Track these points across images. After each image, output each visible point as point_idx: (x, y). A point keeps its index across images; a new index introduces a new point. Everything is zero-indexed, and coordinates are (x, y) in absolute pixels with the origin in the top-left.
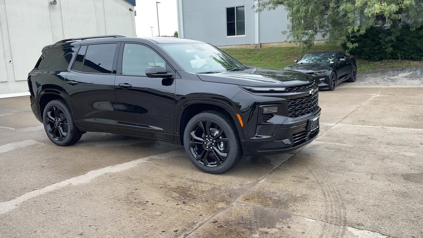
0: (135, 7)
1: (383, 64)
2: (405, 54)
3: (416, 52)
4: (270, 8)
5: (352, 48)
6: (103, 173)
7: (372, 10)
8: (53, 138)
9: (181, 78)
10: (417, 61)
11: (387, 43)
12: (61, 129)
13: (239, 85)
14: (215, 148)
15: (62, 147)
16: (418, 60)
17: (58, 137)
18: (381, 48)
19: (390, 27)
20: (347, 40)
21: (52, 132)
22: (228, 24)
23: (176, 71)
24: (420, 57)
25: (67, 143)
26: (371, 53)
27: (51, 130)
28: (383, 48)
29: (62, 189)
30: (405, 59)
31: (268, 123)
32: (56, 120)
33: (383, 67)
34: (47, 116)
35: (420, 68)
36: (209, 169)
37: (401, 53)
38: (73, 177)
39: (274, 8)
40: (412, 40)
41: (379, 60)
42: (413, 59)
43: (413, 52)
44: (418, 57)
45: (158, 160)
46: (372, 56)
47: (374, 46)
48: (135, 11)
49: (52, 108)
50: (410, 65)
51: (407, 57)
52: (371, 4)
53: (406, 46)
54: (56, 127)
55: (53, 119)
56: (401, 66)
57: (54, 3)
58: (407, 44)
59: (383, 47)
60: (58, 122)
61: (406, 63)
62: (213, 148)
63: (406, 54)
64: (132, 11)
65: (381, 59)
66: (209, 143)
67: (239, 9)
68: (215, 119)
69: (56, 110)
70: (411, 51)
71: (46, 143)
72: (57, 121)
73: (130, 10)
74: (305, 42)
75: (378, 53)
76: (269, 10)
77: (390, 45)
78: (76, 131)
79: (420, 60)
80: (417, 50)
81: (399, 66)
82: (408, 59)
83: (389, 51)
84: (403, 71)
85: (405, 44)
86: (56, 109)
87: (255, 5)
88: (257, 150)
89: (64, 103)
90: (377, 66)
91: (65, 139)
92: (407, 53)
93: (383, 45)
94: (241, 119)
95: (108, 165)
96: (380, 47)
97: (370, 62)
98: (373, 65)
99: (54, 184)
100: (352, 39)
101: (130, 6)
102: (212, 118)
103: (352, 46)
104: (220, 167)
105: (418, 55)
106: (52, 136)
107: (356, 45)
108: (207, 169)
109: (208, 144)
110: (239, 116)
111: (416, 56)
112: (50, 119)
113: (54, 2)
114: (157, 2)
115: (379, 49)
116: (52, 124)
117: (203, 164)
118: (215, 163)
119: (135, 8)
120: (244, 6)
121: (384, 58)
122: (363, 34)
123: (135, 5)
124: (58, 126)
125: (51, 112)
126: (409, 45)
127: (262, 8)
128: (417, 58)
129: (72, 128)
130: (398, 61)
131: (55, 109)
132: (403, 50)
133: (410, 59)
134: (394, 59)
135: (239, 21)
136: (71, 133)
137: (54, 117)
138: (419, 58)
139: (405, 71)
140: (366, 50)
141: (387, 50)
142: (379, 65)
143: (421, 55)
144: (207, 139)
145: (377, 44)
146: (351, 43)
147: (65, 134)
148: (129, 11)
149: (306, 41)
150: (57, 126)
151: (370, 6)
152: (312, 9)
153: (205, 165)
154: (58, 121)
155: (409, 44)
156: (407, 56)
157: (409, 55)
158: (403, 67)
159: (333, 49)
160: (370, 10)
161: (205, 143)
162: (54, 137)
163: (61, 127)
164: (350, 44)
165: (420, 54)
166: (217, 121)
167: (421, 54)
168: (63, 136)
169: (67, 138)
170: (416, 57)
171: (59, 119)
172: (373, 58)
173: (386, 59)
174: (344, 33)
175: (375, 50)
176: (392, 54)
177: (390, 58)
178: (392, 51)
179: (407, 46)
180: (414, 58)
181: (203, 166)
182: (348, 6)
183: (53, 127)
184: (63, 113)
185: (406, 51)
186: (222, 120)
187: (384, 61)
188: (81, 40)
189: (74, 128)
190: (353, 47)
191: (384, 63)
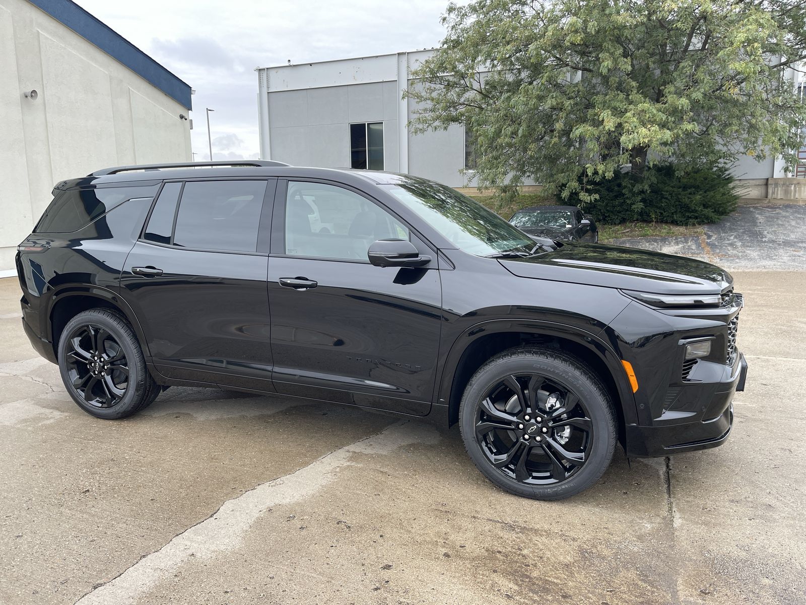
0: (190, 111)
1: (627, 230)
2: (661, 213)
3: (680, 212)
4: (436, 128)
5: (589, 202)
6: (261, 507)
7: (633, 137)
8: (84, 401)
9: (454, 268)
10: (680, 225)
11: (634, 194)
12: (108, 379)
13: (620, 289)
14: (550, 440)
15: (111, 422)
16: (683, 224)
17: (98, 399)
18: (625, 202)
19: (630, 169)
20: (580, 188)
21: (83, 387)
22: (353, 153)
23: (438, 251)
24: (687, 219)
25: (125, 412)
26: (607, 210)
27: (80, 381)
28: (628, 204)
29: (176, 579)
30: (663, 222)
31: (689, 380)
32: (96, 358)
33: (628, 236)
34: (70, 348)
35: (690, 239)
36: (531, 490)
37: (656, 212)
38: (186, 528)
39: (445, 128)
40: (673, 191)
41: (620, 224)
42: (675, 223)
43: (675, 212)
44: (683, 219)
45: (371, 456)
46: (609, 216)
47: (612, 200)
48: (191, 121)
49: (86, 328)
50: (673, 233)
51: (665, 219)
52: (630, 128)
53: (664, 200)
54: (95, 374)
55: (88, 355)
56: (658, 233)
57: (32, 96)
58: (666, 198)
59: (628, 202)
60: (102, 364)
61: (665, 229)
62: (543, 439)
63: (665, 214)
64: (186, 119)
65: (623, 221)
66: (535, 426)
67: (371, 126)
68: (557, 371)
69: (96, 336)
70: (673, 210)
71: (63, 412)
72: (98, 361)
73: (182, 117)
74: (504, 190)
75: (619, 212)
76: (434, 131)
77: (639, 198)
78: (150, 386)
79: (686, 225)
80: (681, 208)
81: (654, 234)
82: (666, 223)
83: (637, 208)
84: (665, 242)
85: (663, 197)
86: (97, 331)
87: (412, 120)
88: (663, 446)
89: (118, 317)
90: (618, 232)
91: (121, 404)
92: (665, 212)
93: (627, 198)
94: (633, 374)
95: (260, 480)
96: (622, 201)
97: (605, 226)
98: (612, 231)
99: (144, 559)
100: (589, 187)
101: (181, 110)
102: (549, 368)
103: (589, 198)
104: (564, 486)
105: (683, 215)
106: (83, 394)
107: (597, 196)
108: (527, 489)
109: (532, 429)
110: (628, 366)
111: (679, 217)
112: (77, 354)
113: (33, 94)
114: (207, 109)
115: (621, 205)
116: (82, 367)
117: (514, 476)
118: (548, 474)
119: (191, 115)
120: (382, 123)
121: (629, 219)
122: (610, 179)
123: (190, 108)
124: (100, 373)
125: (80, 338)
126: (669, 200)
127: (425, 127)
128: (681, 221)
129: (140, 378)
130: (651, 225)
131: (93, 333)
132: (660, 208)
133: (669, 223)
134: (644, 221)
135: (373, 148)
136: (137, 390)
137: (88, 351)
138: (684, 221)
139: (670, 243)
140: (600, 205)
141: (633, 206)
142: (622, 232)
143: (688, 216)
144: (527, 417)
145: (616, 197)
146: (586, 192)
147: (118, 392)
148: (179, 119)
149: (506, 187)
150: (96, 372)
151: (628, 130)
152: (523, 132)
153: (520, 479)
154: (101, 361)
155: (669, 198)
156: (665, 217)
157: (668, 216)
158: (661, 236)
159: (538, 201)
160: (631, 137)
161: (521, 426)
162: (88, 399)
163: (107, 375)
164: (585, 195)
165: (687, 214)
166: (564, 375)
167: (689, 214)
168: (113, 396)
169: (127, 400)
170: (680, 219)
171: (104, 355)
172: (611, 220)
173: (631, 222)
174: (574, 175)
175: (614, 207)
176: (641, 214)
177: (637, 220)
178: (642, 208)
179: (667, 201)
180: (677, 222)
181: (514, 481)
182: (589, 130)
183: (88, 374)
184: (117, 343)
185: (664, 210)
186: (577, 373)
187: (628, 224)
188: (144, 170)
189: (146, 376)
190: (591, 199)
191: (629, 228)
